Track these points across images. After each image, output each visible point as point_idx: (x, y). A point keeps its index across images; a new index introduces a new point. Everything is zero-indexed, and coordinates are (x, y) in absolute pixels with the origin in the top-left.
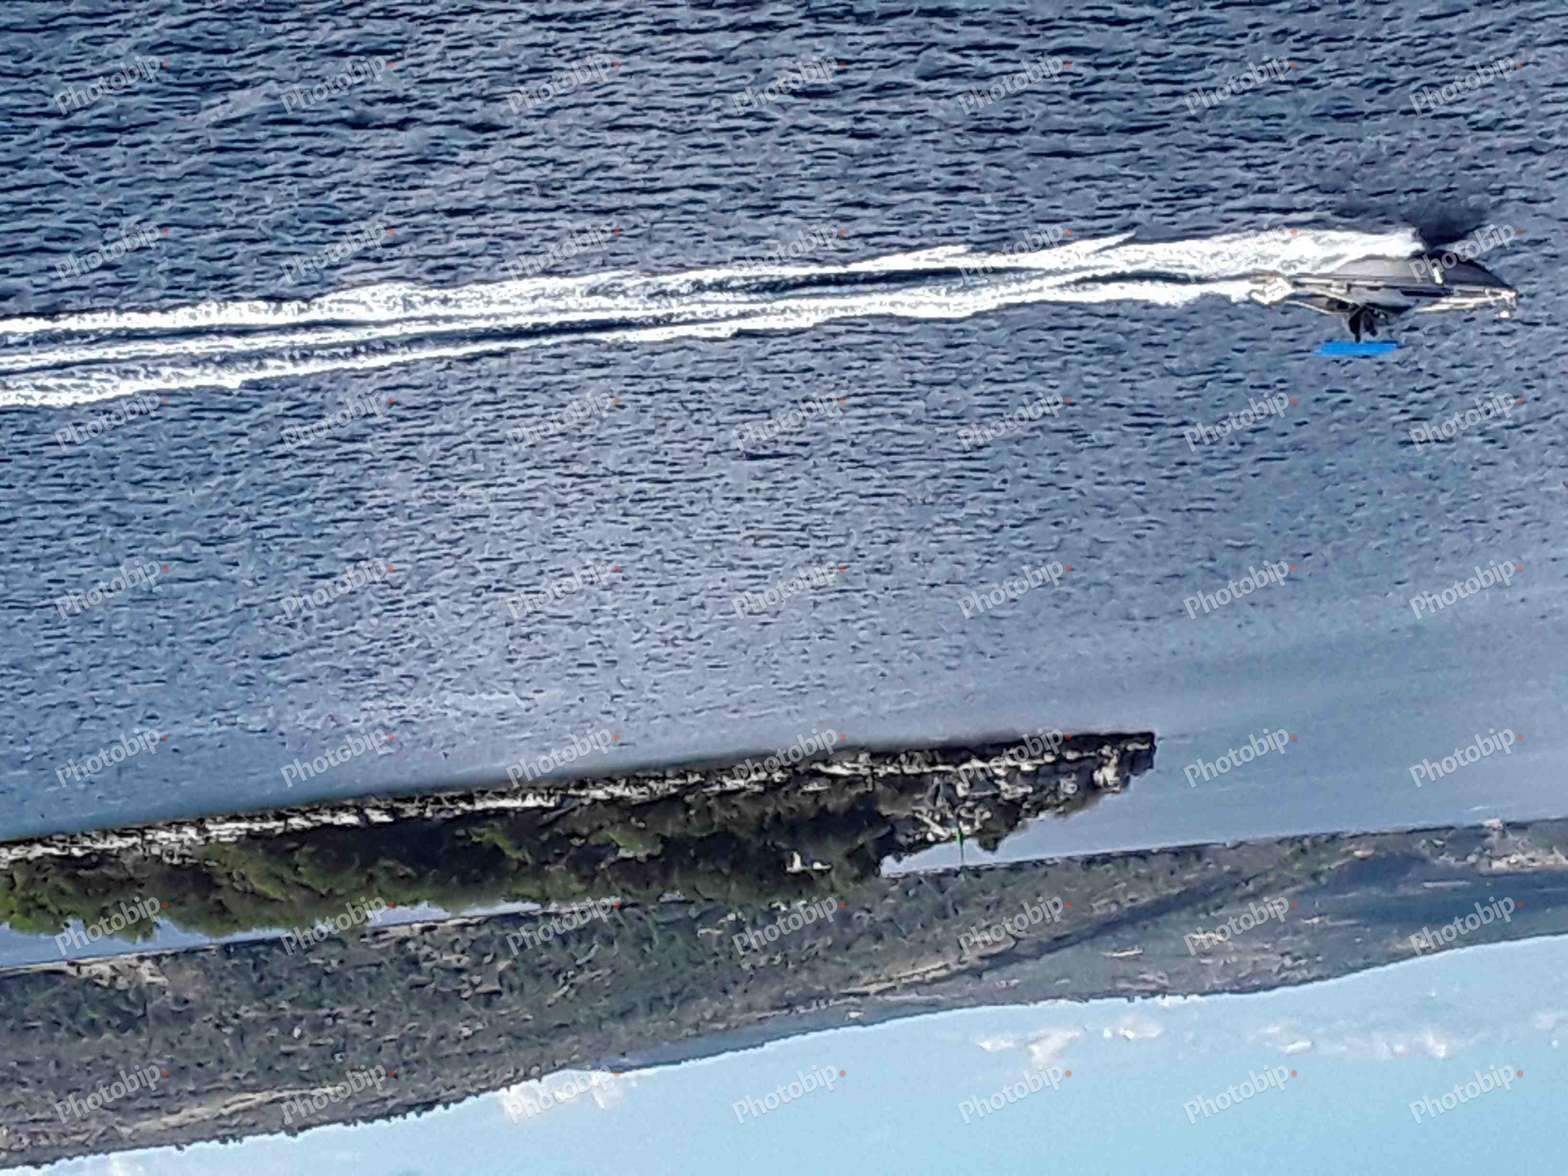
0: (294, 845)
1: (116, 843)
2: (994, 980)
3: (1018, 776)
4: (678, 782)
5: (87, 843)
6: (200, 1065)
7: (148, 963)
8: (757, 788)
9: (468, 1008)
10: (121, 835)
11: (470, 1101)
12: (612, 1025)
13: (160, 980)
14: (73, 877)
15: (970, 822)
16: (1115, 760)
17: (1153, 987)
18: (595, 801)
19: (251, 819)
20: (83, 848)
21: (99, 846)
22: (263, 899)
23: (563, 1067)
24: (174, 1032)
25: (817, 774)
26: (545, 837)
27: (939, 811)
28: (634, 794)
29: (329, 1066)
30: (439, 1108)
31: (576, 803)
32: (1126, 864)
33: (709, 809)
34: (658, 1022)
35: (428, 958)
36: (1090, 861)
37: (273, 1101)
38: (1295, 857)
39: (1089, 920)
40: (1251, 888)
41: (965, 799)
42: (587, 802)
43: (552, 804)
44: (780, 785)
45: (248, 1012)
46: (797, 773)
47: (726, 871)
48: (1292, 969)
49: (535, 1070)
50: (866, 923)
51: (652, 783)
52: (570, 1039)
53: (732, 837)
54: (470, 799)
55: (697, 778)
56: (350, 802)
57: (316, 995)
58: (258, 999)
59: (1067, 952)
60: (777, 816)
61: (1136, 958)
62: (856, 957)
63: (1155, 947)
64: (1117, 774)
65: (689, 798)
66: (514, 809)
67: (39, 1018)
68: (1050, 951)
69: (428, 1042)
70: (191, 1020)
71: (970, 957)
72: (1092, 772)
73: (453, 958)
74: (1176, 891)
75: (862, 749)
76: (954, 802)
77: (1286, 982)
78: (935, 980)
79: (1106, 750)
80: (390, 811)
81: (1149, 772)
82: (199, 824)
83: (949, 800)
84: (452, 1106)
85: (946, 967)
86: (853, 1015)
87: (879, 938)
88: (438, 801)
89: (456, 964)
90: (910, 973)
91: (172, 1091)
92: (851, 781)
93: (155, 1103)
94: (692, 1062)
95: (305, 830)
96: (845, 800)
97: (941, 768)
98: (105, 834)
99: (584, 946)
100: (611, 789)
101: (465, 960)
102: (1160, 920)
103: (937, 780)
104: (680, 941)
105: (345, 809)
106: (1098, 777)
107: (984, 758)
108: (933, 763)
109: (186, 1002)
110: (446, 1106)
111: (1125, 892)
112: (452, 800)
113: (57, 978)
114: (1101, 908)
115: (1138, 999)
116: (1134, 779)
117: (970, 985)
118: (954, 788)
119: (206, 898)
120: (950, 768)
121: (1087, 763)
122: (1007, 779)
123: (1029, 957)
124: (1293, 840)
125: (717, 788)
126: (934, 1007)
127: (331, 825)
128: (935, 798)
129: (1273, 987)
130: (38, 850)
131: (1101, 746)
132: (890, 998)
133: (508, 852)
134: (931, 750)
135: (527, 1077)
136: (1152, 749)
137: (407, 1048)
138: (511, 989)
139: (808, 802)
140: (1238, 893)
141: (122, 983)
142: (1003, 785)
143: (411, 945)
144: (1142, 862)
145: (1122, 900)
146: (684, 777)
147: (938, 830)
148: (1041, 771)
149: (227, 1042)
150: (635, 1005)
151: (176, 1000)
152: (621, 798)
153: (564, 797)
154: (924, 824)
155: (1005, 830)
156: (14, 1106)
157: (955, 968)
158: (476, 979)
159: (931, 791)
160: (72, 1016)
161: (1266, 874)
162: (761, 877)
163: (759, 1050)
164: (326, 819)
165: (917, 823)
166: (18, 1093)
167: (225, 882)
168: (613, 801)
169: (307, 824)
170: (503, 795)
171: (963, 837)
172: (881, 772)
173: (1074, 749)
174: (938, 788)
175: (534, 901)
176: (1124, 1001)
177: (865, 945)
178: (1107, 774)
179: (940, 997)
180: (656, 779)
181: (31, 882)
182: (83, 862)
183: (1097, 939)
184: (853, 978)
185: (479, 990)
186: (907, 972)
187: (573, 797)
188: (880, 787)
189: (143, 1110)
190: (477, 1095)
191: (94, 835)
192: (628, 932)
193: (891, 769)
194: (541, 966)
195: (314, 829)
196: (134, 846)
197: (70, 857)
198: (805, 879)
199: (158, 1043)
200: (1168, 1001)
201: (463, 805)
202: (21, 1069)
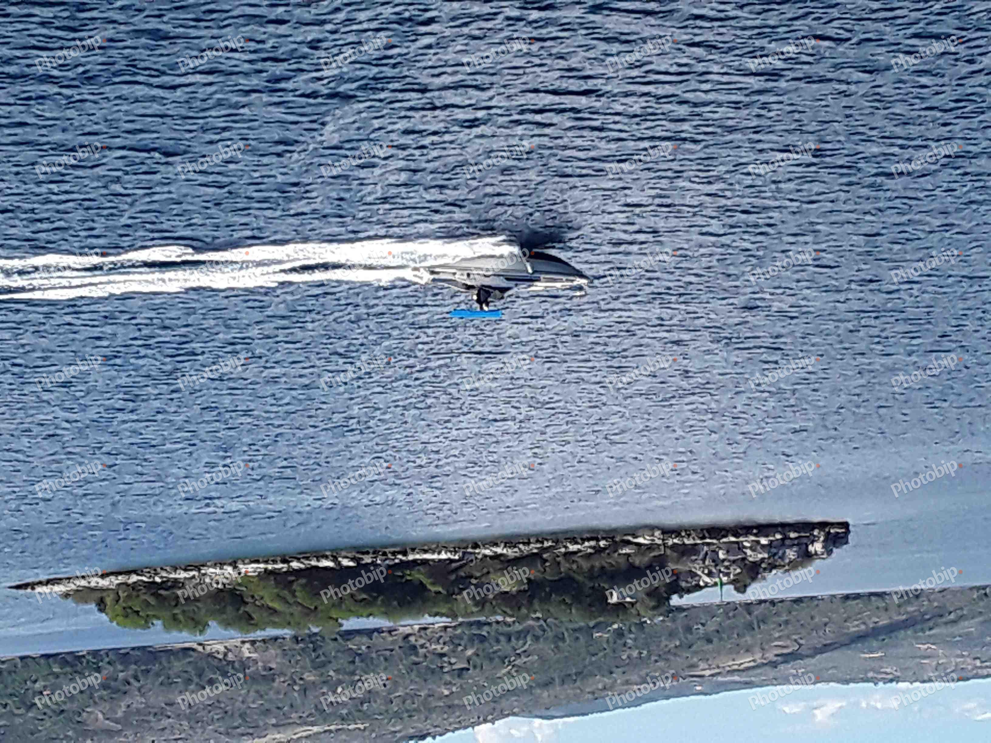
0: (293, 578)
1: (182, 575)
2: (789, 669)
3: (758, 548)
4: (539, 545)
5: (164, 574)
6: (278, 708)
7: (247, 645)
8: (590, 551)
9: (447, 678)
10: (185, 570)
11: (449, 734)
12: (538, 691)
13: (254, 655)
14: (156, 595)
15: (727, 575)
16: (822, 539)
17: (890, 677)
18: (485, 556)
19: (266, 562)
20: (162, 577)
21: (173, 576)
22: (274, 611)
23: (508, 715)
24: (262, 688)
25: (629, 543)
26: (453, 577)
27: (707, 567)
28: (510, 552)
29: (360, 711)
30: (429, 739)
31: (473, 557)
32: (870, 600)
33: (559, 563)
34: (569, 690)
35: (422, 646)
36: (847, 597)
37: (325, 731)
38: (980, 598)
39: (847, 634)
40: (952, 616)
41: (723, 560)
42: (480, 557)
43: (457, 557)
44: (604, 549)
45: (310, 677)
46: (616, 542)
47: (568, 601)
48: (981, 668)
49: (490, 717)
50: (701, 631)
51: (521, 546)
52: (514, 698)
53: (572, 579)
54: (405, 553)
55: (550, 544)
56: (328, 553)
57: (352, 667)
58: (315, 669)
59: (836, 654)
60: (603, 568)
61: (880, 658)
62: (696, 653)
63: (893, 651)
64: (823, 547)
65: (545, 556)
66: (433, 560)
67: (179, 677)
68: (822, 653)
69: (421, 699)
70: (273, 680)
71: (770, 656)
72: (807, 546)
73: (439, 647)
74: (904, 617)
75: (658, 528)
76: (716, 562)
77: (977, 676)
78: (748, 669)
79: (816, 532)
80: (353, 559)
81: (845, 547)
82: (234, 565)
83: (714, 561)
84: (438, 738)
85: (754, 661)
86: (699, 688)
87: (710, 641)
88: (385, 554)
89: (439, 651)
90: (731, 663)
91: (261, 723)
92: (650, 547)
93: (251, 731)
94: (595, 715)
95: (301, 570)
96: (646, 559)
97: (708, 540)
98: (175, 569)
99: (521, 642)
100: (495, 549)
101: (446, 648)
102: (893, 635)
103: (706, 548)
104: (582, 640)
105: (326, 557)
106: (811, 548)
107: (736, 535)
108: (704, 538)
109: (271, 669)
110: (434, 738)
111: (870, 617)
112: (394, 553)
113: (192, 653)
114: (854, 627)
115: (881, 684)
116: (835, 550)
117: (771, 673)
118: (717, 553)
119: (238, 610)
120: (715, 541)
121: (805, 541)
122: (751, 548)
123: (807, 656)
124: (978, 588)
125: (563, 550)
126: (749, 685)
127: (317, 567)
128: (704, 560)
129: (968, 679)
130: (134, 578)
131: (813, 529)
132: (720, 679)
133: (429, 587)
134: (702, 530)
135: (485, 721)
136: (848, 531)
137: (408, 702)
138: (475, 667)
139: (622, 560)
140: (944, 620)
141: (230, 657)
142: (749, 552)
143: (412, 639)
144: (880, 600)
145: (868, 622)
146: (542, 543)
147: (707, 579)
148: (774, 544)
149: (296, 694)
150: (553, 679)
151: (265, 669)
152: (501, 555)
153: (464, 553)
154: (697, 575)
155: (748, 581)
156: (163, 729)
157: (759, 661)
158: (453, 660)
159: (701, 556)
160: (200, 676)
161: (961, 609)
162: (590, 605)
163: (638, 708)
164: (314, 563)
165: (693, 575)
166: (165, 722)
167: (250, 600)
168: (496, 557)
169: (302, 566)
170: (426, 551)
171: (722, 584)
172: (670, 542)
173: (795, 531)
174: (706, 554)
175: (447, 617)
176: (871, 685)
177: (699, 645)
178: (817, 547)
179: (753, 679)
180: (524, 543)
181: (129, 597)
182: (163, 585)
183: (853, 645)
184: (693, 666)
185: (454, 667)
186: (729, 663)
187: (471, 553)
188: (669, 552)
189: (243, 735)
190: (453, 731)
191: (168, 569)
192: (550, 634)
193: (676, 541)
194: (494, 652)
195: (307, 569)
196: (193, 577)
197: (154, 583)
198: (621, 606)
199: (252, 694)
200: (902, 685)
201: (400, 556)
202: (168, 708)
